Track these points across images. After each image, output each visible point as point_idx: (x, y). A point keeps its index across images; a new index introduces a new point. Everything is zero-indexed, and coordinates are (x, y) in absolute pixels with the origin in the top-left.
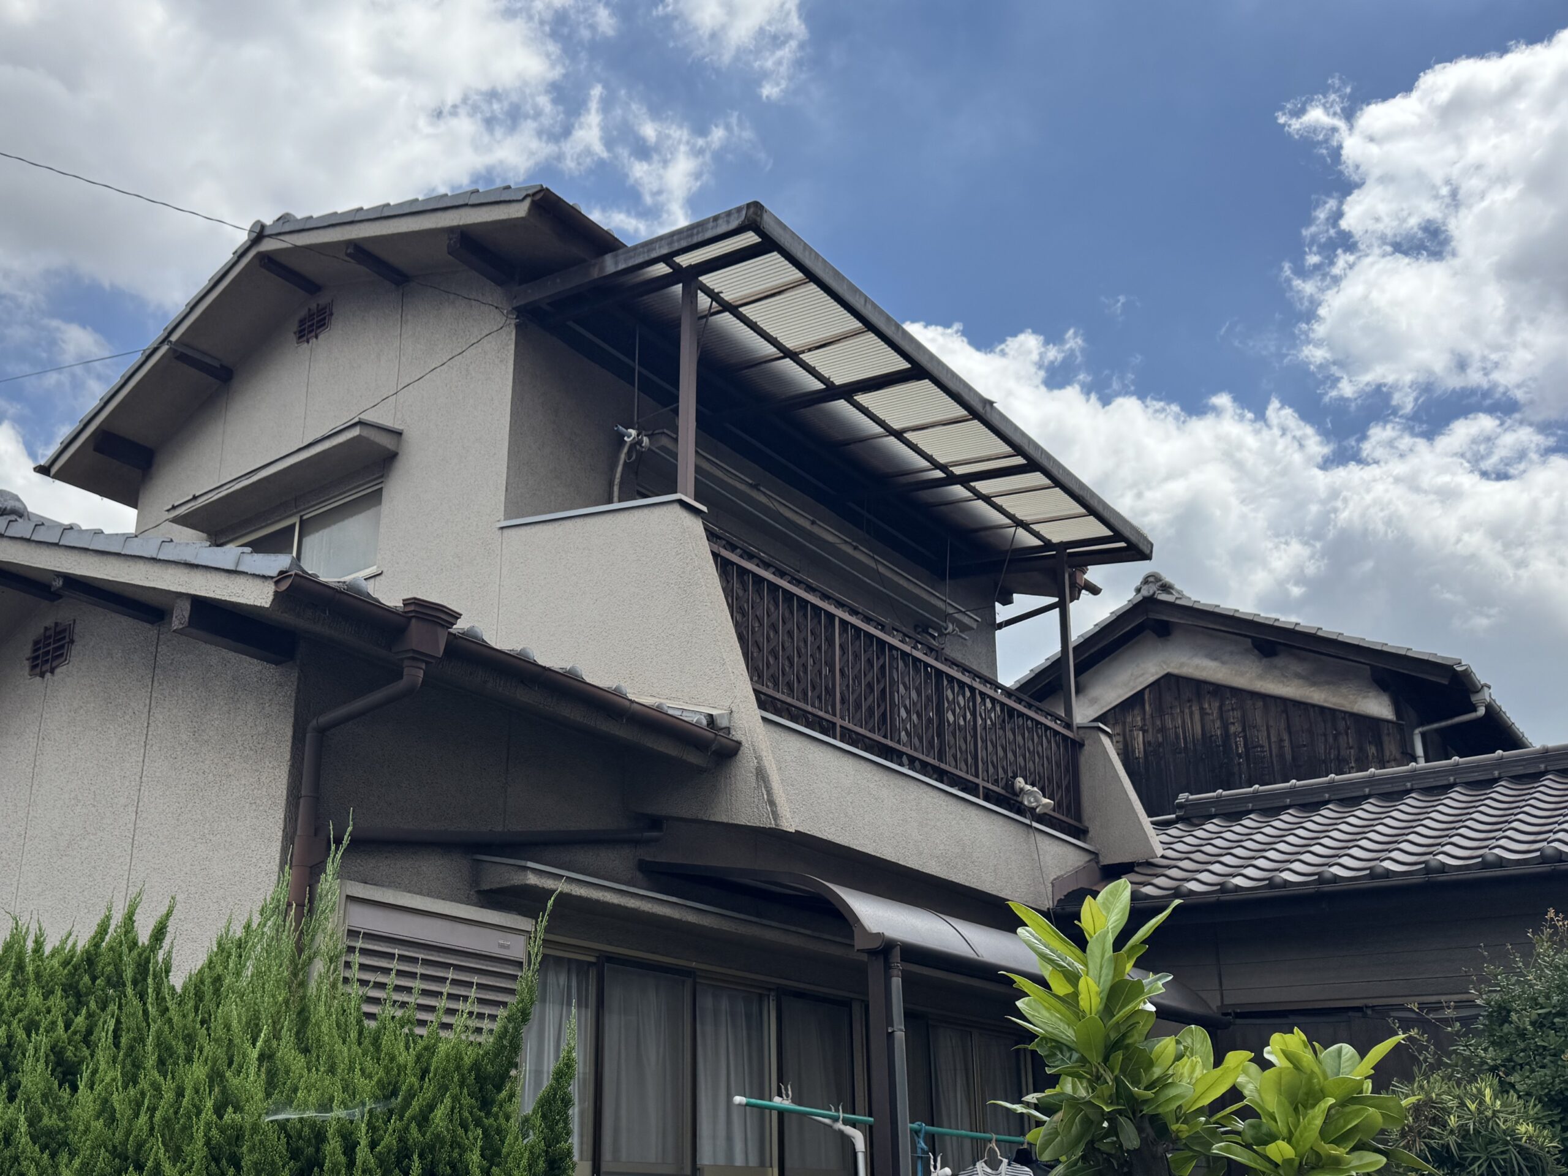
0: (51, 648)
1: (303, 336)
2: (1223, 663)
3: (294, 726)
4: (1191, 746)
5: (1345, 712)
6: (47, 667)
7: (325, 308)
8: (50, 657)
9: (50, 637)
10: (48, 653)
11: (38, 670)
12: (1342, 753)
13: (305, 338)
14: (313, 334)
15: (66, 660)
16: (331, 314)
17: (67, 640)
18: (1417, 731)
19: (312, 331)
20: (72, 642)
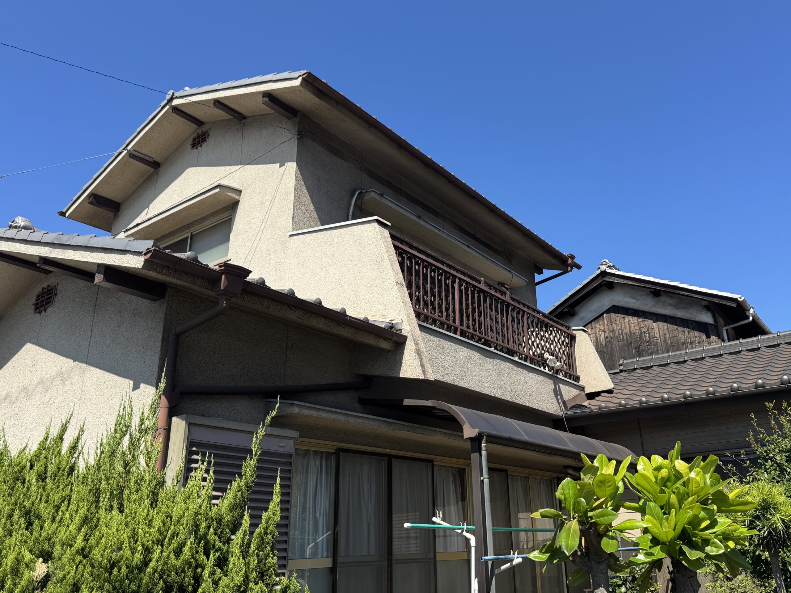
0: (45, 298)
1: (195, 146)
2: (638, 300)
3: (163, 333)
4: (625, 338)
5: (692, 321)
6: (42, 308)
7: (206, 132)
8: (44, 303)
9: (45, 293)
10: (43, 301)
11: (38, 311)
12: (692, 339)
13: (195, 147)
14: (200, 145)
15: (52, 304)
16: (209, 135)
17: (53, 293)
18: (724, 328)
19: (199, 143)
20: (56, 294)
